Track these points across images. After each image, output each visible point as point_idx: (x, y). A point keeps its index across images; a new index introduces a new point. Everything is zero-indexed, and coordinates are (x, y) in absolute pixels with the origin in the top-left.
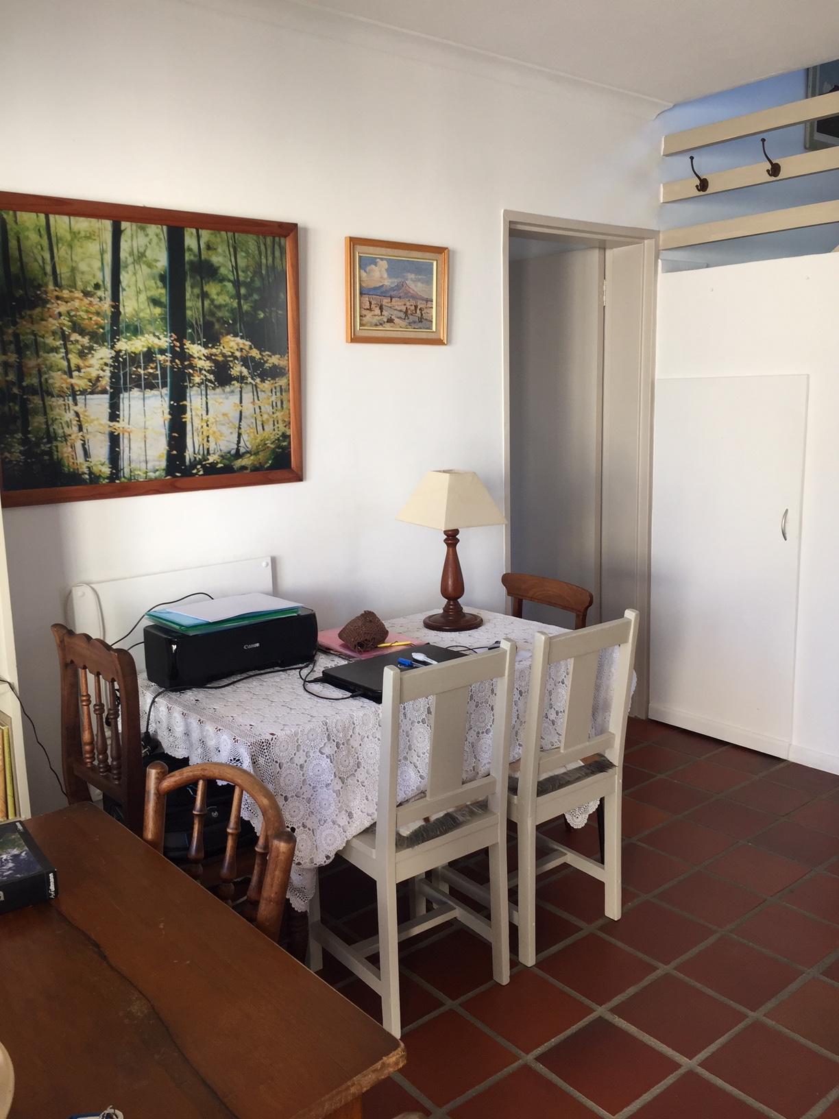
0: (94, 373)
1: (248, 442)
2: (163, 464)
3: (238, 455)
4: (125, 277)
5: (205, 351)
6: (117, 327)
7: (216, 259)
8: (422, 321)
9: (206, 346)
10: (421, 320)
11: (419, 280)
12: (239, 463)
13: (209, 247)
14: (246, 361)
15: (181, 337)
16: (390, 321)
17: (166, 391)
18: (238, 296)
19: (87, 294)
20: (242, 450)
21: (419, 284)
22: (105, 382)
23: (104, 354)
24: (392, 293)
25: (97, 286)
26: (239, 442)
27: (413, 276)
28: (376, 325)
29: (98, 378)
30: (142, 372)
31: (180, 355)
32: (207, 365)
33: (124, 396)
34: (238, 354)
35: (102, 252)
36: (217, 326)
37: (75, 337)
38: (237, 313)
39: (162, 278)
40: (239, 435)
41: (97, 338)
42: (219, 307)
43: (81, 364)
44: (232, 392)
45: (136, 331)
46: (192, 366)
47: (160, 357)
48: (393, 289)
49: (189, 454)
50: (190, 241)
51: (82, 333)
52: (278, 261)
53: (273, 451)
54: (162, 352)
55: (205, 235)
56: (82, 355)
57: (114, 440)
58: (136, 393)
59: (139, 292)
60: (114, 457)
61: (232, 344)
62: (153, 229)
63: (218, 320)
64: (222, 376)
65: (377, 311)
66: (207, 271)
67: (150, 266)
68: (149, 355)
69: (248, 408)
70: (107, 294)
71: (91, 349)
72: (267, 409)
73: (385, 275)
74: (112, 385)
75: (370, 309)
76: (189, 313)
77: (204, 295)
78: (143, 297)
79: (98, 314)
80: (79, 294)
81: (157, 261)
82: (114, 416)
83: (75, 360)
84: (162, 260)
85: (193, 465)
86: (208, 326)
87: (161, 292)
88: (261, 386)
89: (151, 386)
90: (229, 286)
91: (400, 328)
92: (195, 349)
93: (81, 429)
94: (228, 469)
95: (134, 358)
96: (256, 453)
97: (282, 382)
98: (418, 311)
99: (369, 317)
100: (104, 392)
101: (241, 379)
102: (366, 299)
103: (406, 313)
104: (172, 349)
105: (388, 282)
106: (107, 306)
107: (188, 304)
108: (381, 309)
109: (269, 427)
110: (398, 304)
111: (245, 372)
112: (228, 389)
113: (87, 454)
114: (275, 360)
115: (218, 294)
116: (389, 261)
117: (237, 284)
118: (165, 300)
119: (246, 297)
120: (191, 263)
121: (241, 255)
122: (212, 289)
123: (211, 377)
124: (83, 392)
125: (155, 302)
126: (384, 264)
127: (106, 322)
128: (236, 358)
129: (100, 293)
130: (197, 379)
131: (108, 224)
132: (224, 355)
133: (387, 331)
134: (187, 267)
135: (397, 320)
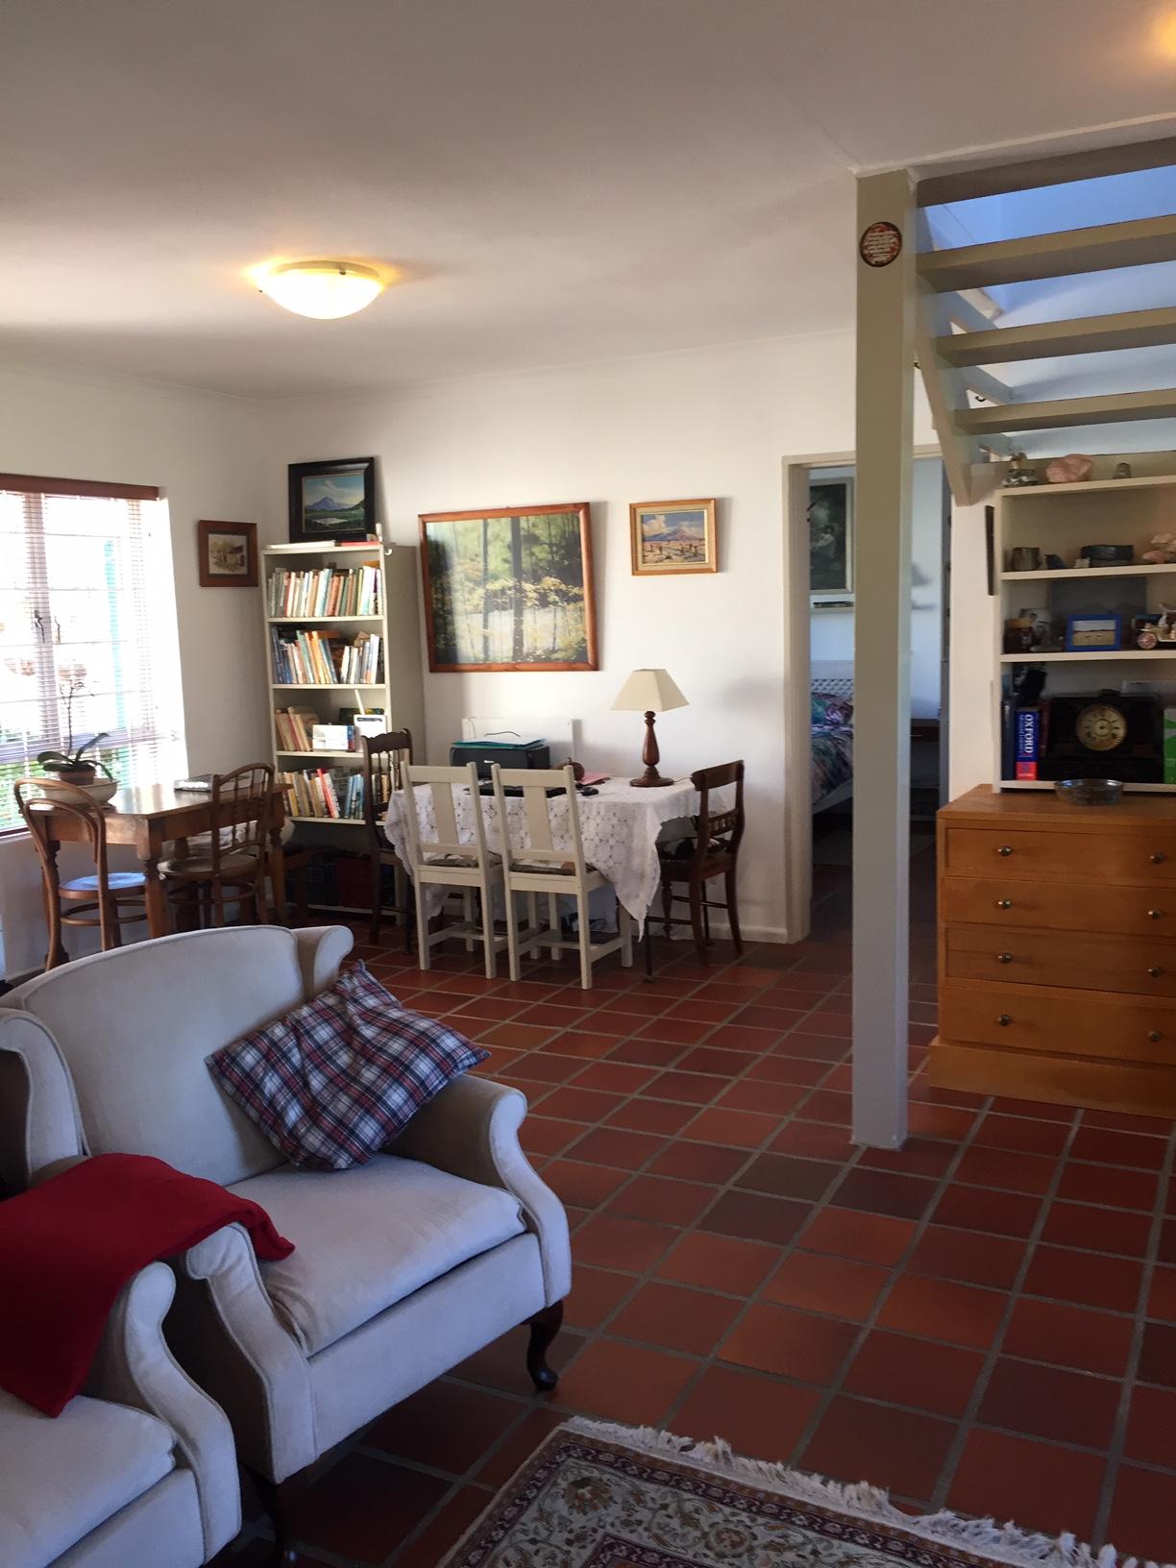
0: (476, 602)
1: (560, 643)
2: (511, 654)
3: (554, 651)
4: (490, 549)
5: (533, 587)
6: (487, 576)
7: (538, 532)
8: (698, 556)
9: (533, 584)
10: (695, 555)
11: (692, 525)
12: (555, 656)
13: (534, 526)
14: (558, 592)
15: (519, 581)
16: (668, 558)
17: (512, 611)
18: (552, 552)
19: (472, 560)
20: (556, 648)
21: (693, 529)
22: (481, 607)
23: (480, 591)
24: (670, 538)
25: (477, 556)
26: (554, 643)
27: (687, 523)
28: (657, 562)
29: (478, 605)
30: (499, 601)
31: (520, 590)
32: (535, 595)
33: (490, 614)
34: (553, 588)
35: (479, 537)
36: (540, 572)
37: (467, 583)
38: (551, 563)
39: (509, 547)
40: (555, 639)
41: (477, 583)
42: (541, 560)
43: (470, 597)
44: (550, 612)
45: (496, 578)
46: (527, 597)
47: (510, 592)
48: (669, 535)
49: (525, 650)
50: (523, 523)
51: (470, 581)
52: (576, 528)
53: (576, 650)
54: (510, 589)
55: (532, 519)
56: (470, 593)
57: (486, 639)
58: (496, 612)
59: (496, 556)
60: (486, 649)
61: (550, 582)
62: (503, 520)
63: (541, 567)
64: (543, 601)
65: (658, 552)
66: (534, 540)
67: (502, 541)
68: (503, 591)
69: (560, 621)
70: (481, 559)
71: (474, 589)
72: (572, 622)
73: (663, 525)
74: (485, 609)
75: (652, 551)
76: (523, 565)
77: (532, 554)
78: (499, 559)
79: (477, 570)
80: (468, 561)
81: (505, 538)
82: (486, 626)
83: (467, 596)
84: (508, 537)
85: (528, 655)
86: (534, 572)
87: (508, 555)
88: (568, 607)
89: (504, 609)
90: (546, 546)
91: (677, 563)
92: (528, 586)
93: (470, 632)
94: (548, 660)
95: (495, 594)
96: (565, 650)
97: (580, 604)
98: (693, 549)
99: (650, 556)
100: (481, 612)
101: (555, 603)
102: (648, 545)
103: (682, 551)
104: (515, 587)
105: (666, 530)
106: (481, 566)
107: (523, 560)
108: (661, 549)
109: (573, 634)
110: (676, 545)
111: (557, 598)
112: (547, 609)
113: (473, 646)
114: (576, 590)
115: (540, 553)
116: (666, 515)
117: (551, 545)
118: (510, 559)
119: (556, 553)
120: (524, 536)
121: (552, 527)
122: (536, 550)
123: (537, 602)
124: (471, 613)
125: (506, 561)
126: (663, 518)
127: (481, 574)
128: (551, 590)
129: (478, 559)
130: (529, 604)
131: (481, 521)
132: (544, 589)
133: (667, 565)
134: (522, 539)
135: (674, 557)
